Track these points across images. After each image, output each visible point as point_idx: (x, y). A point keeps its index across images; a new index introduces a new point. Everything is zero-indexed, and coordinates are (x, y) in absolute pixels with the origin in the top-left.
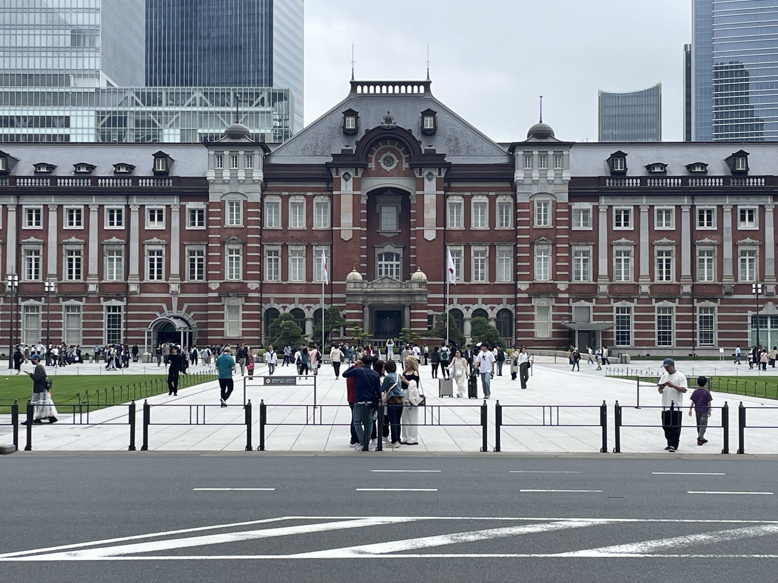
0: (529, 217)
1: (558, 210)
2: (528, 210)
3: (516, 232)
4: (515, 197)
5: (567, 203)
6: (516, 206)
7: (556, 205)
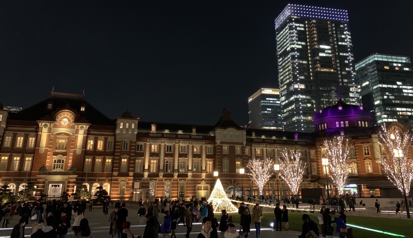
0: (120, 146)
1: (132, 144)
2: (120, 144)
3: (114, 152)
4: (115, 139)
5: (135, 142)
6: (115, 142)
7: (131, 142)
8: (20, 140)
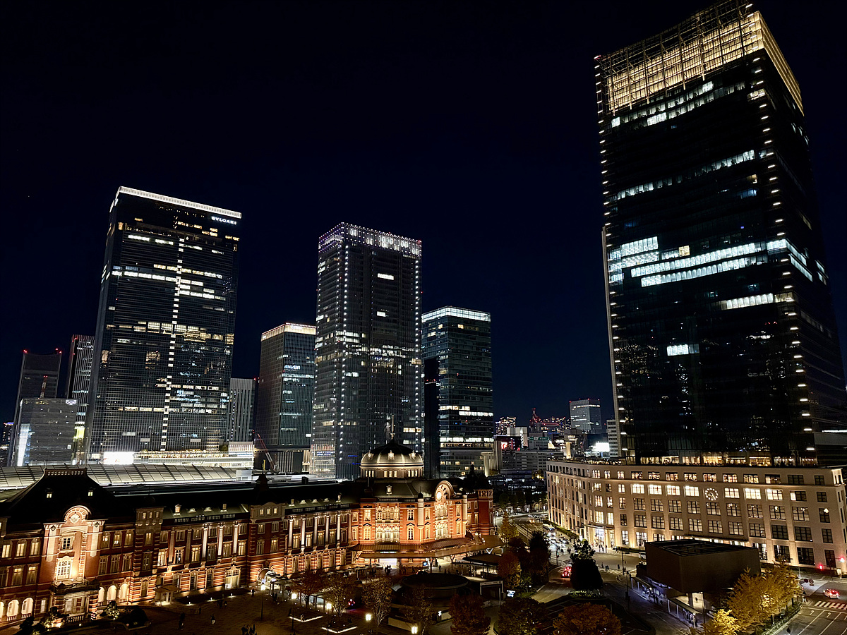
0: (142, 542)
2: (143, 539)
3: (134, 548)
4: (135, 531)
6: (136, 535)
8: (21, 548)
